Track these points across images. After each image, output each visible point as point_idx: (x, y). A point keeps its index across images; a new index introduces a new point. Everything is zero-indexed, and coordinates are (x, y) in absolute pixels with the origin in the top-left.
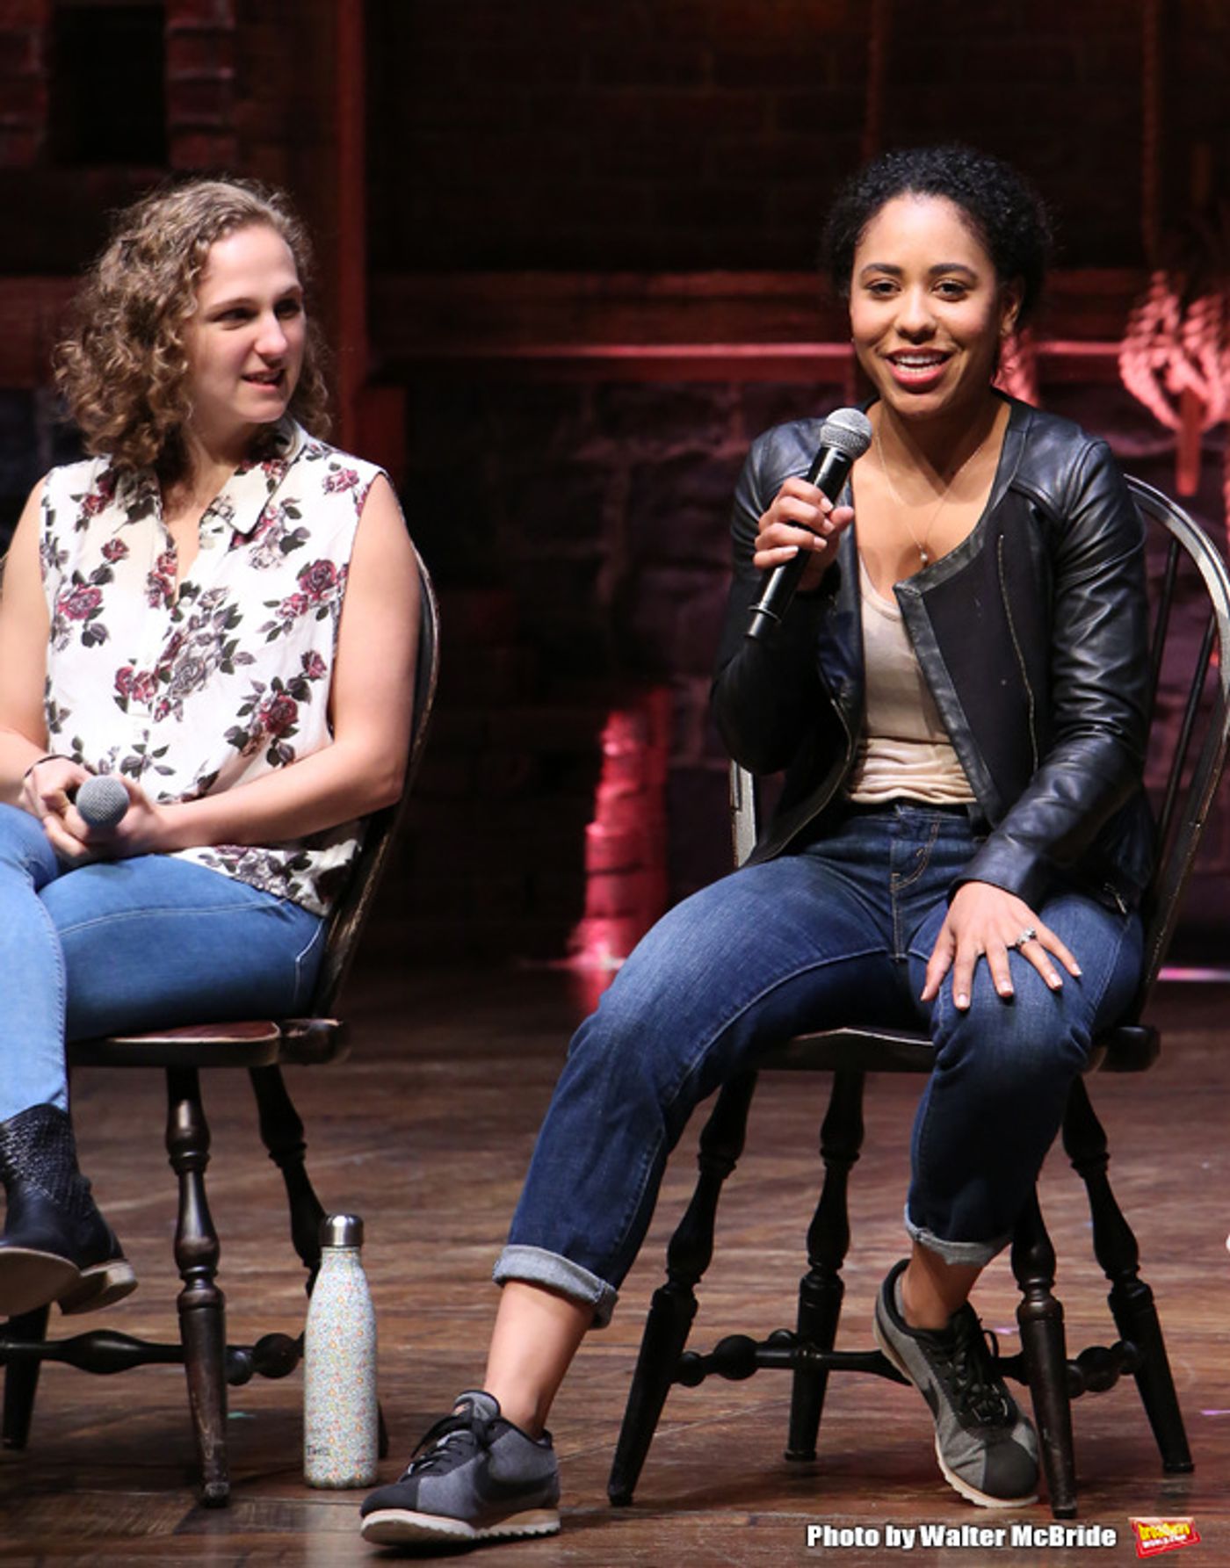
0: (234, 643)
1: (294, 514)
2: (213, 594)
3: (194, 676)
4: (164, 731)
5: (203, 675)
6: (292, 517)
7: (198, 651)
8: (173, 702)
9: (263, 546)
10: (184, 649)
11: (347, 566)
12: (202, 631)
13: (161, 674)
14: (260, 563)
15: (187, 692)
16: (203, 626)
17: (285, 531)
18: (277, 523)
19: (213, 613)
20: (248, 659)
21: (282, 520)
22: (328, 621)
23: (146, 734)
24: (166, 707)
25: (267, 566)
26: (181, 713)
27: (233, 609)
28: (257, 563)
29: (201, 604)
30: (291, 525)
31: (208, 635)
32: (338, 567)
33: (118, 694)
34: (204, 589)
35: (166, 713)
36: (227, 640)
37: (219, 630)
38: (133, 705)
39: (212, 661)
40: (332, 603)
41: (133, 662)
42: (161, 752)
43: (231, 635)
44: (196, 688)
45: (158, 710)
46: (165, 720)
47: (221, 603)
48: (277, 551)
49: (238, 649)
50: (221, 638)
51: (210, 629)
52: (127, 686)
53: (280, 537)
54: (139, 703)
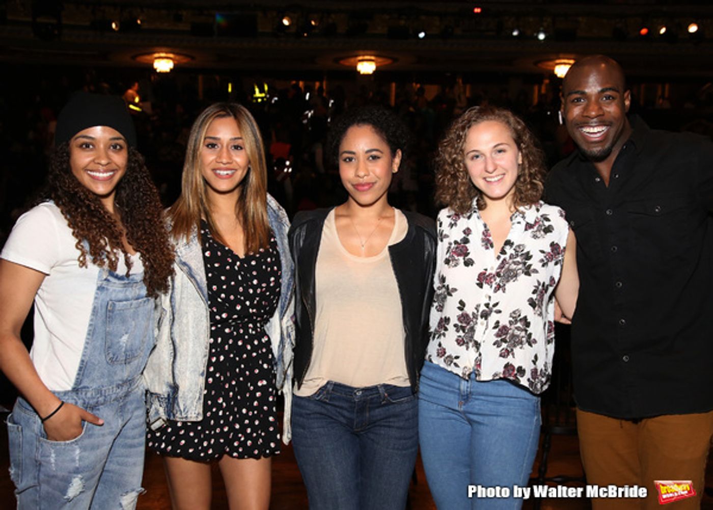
0: (530, 265)
1: (548, 220)
2: (519, 246)
3: (511, 275)
4: (498, 297)
5: (516, 276)
6: (546, 221)
7: (513, 267)
8: (501, 284)
9: (536, 231)
10: (507, 266)
11: (565, 248)
12: (515, 260)
13: (498, 274)
14: (537, 237)
15: (508, 281)
16: (515, 258)
17: (544, 225)
18: (541, 223)
19: (520, 254)
20: (536, 271)
21: (543, 222)
22: (559, 266)
23: (490, 297)
24: (499, 287)
25: (539, 238)
26: (505, 289)
27: (528, 253)
28: (535, 237)
29: (514, 249)
30: (547, 224)
31: (518, 262)
32: (562, 248)
33: (478, 282)
34: (516, 244)
35: (499, 289)
36: (527, 264)
37: (524, 260)
38: (485, 286)
39: (521, 271)
40: (560, 260)
41: (486, 270)
42: (496, 305)
43: (529, 262)
44: (512, 281)
45: (495, 288)
46: (498, 292)
47: (522, 251)
48: (542, 233)
49: (532, 268)
50: (525, 264)
51: (519, 259)
52: (483, 279)
53: (543, 228)
54: (487, 285)
